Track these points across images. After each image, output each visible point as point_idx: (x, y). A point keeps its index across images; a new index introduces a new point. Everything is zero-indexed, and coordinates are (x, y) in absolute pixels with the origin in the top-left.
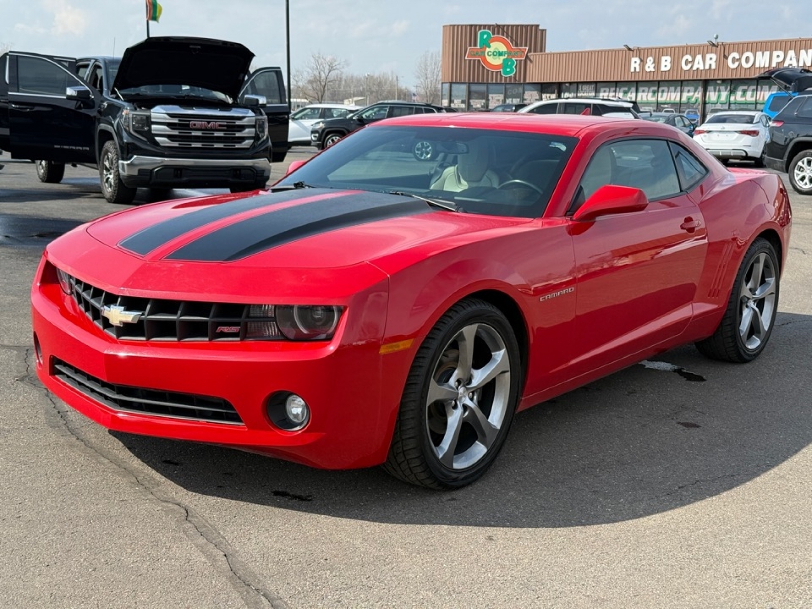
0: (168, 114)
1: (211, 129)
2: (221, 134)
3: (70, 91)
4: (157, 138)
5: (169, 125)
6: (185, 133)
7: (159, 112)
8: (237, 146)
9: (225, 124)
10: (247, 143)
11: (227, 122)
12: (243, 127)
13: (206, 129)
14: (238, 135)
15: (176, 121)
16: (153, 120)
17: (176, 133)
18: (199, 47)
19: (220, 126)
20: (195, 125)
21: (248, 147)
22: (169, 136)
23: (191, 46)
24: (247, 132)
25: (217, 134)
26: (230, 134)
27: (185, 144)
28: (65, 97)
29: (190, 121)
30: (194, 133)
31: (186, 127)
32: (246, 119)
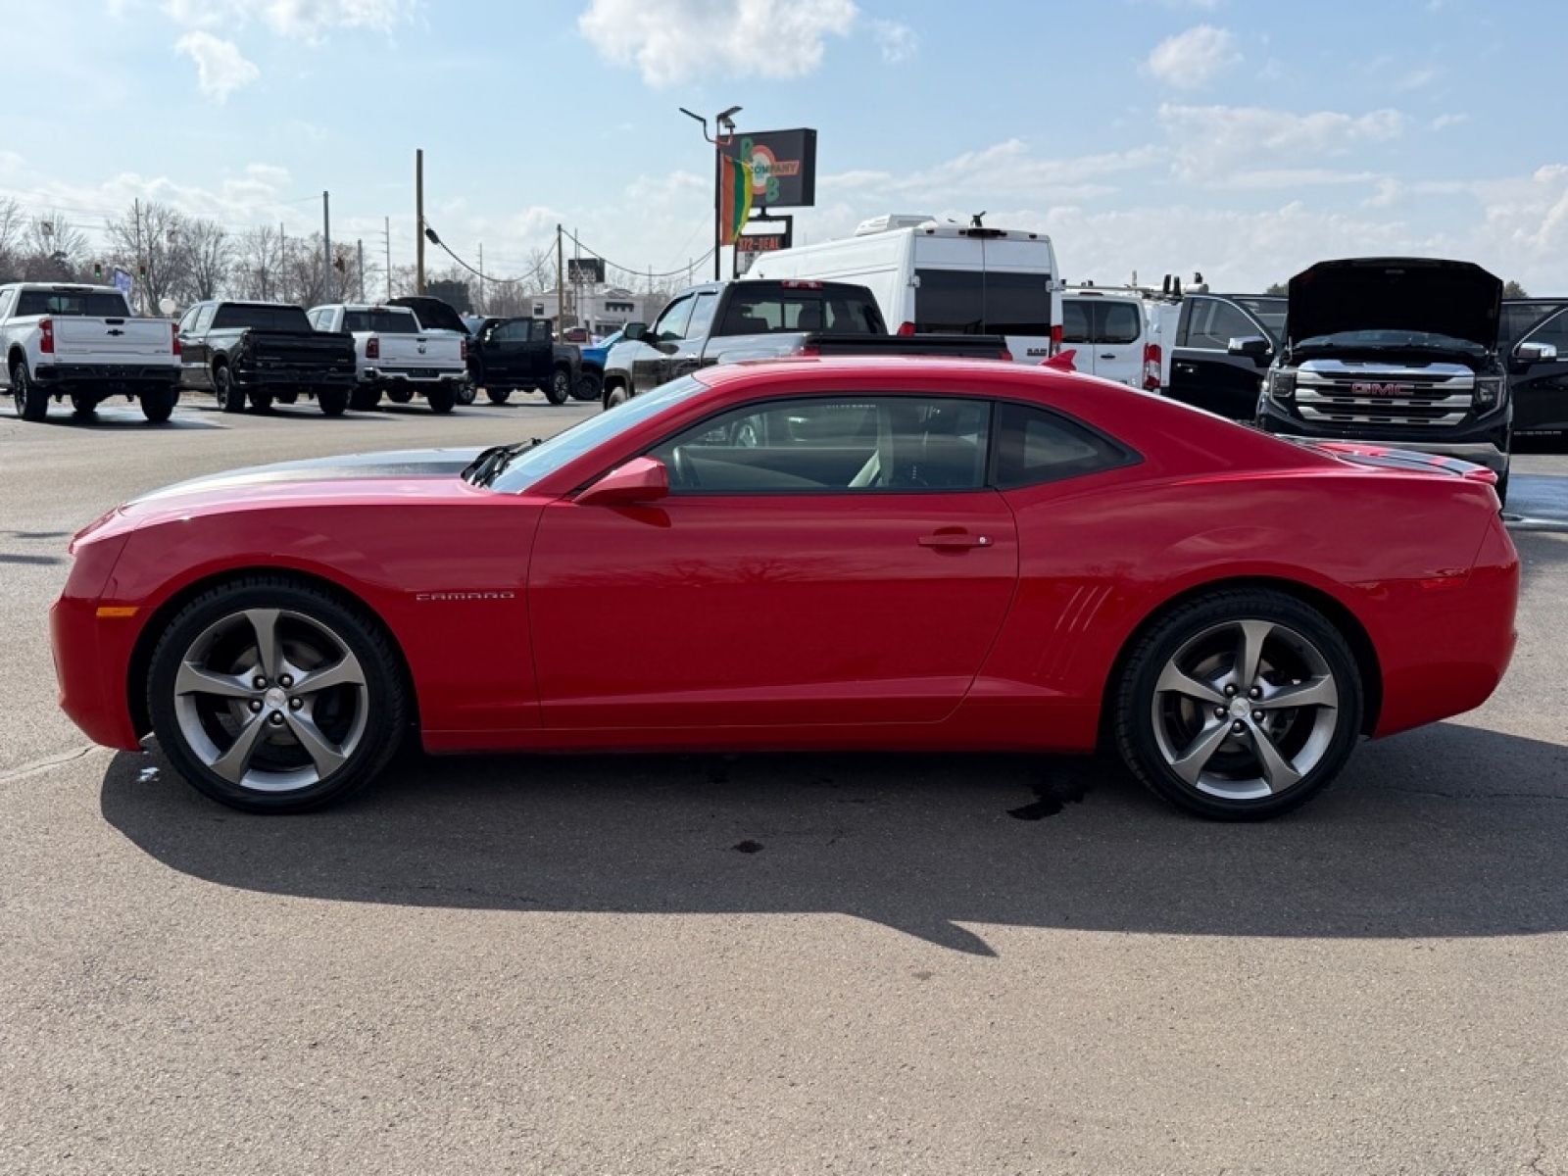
0: (1320, 373)
1: (1387, 395)
2: (1405, 403)
3: (1235, 343)
4: (1301, 408)
5: (1320, 389)
6: (1344, 400)
7: (1307, 370)
8: (1433, 422)
9: (1413, 387)
10: (1454, 418)
11: (1415, 385)
12: (1447, 393)
13: (1378, 395)
14: (1435, 404)
15: (1330, 382)
16: (1298, 382)
17: (1329, 400)
18: (1401, 272)
19: (1402, 390)
20: (1359, 388)
21: (1454, 423)
22: (1319, 406)
23: (1388, 272)
24: (1452, 400)
25: (1396, 403)
26: (1420, 403)
27: (1342, 418)
28: (1226, 351)
29: (1352, 383)
30: (1359, 401)
31: (1347, 391)
32: (1454, 380)
